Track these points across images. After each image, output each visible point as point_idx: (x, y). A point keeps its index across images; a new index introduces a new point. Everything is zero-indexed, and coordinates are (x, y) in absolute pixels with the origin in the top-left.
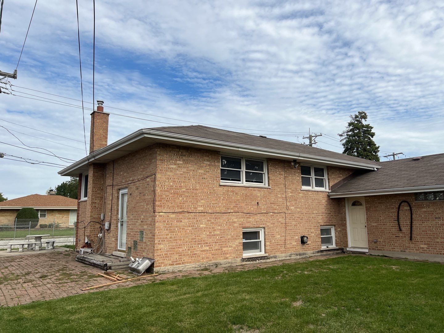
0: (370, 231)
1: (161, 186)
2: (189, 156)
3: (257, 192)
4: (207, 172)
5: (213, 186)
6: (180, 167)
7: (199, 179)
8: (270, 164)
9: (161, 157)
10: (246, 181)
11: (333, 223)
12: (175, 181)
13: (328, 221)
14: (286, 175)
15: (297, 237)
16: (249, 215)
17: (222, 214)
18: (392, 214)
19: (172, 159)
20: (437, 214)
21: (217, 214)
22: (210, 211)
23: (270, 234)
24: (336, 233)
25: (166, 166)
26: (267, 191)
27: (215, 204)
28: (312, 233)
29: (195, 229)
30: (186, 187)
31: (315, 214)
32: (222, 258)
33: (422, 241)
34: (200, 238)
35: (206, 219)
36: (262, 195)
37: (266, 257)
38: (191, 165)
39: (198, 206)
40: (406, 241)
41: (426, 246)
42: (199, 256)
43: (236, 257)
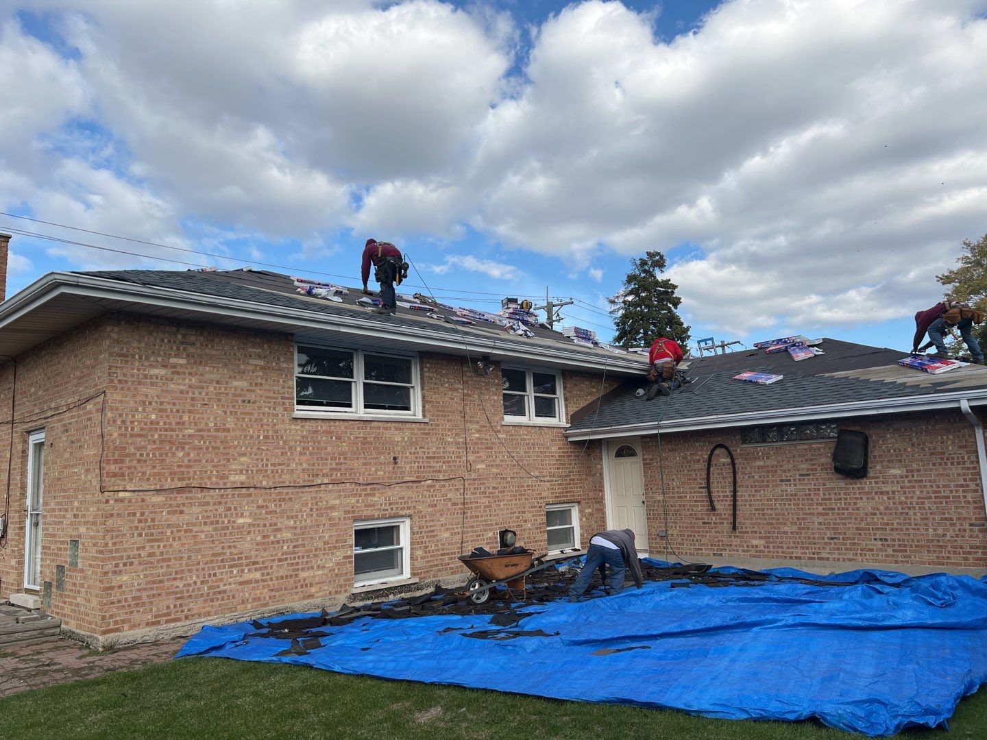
0: (652, 512)
1: (123, 422)
2: (207, 346)
3: (393, 431)
4: (256, 384)
5: (273, 421)
6: (178, 373)
7: (235, 404)
8: (428, 365)
9: (122, 348)
10: (366, 407)
11: (574, 496)
12: (165, 410)
13: (562, 493)
14: (466, 391)
15: (490, 534)
16: (371, 489)
17: (298, 490)
18: (696, 475)
19: (156, 351)
20: (785, 471)
21: (285, 491)
22: (264, 483)
23: (425, 529)
24: (581, 520)
25: (139, 370)
26: (419, 429)
27: (279, 465)
28: (526, 521)
29: (223, 529)
30: (196, 424)
31: (534, 479)
32: (296, 597)
33: (756, 532)
34: (235, 551)
35: (253, 502)
36: (406, 439)
37: (412, 586)
38: (212, 369)
39: (229, 471)
40: (723, 532)
41: (763, 542)
42: (234, 597)
43: (336, 592)
